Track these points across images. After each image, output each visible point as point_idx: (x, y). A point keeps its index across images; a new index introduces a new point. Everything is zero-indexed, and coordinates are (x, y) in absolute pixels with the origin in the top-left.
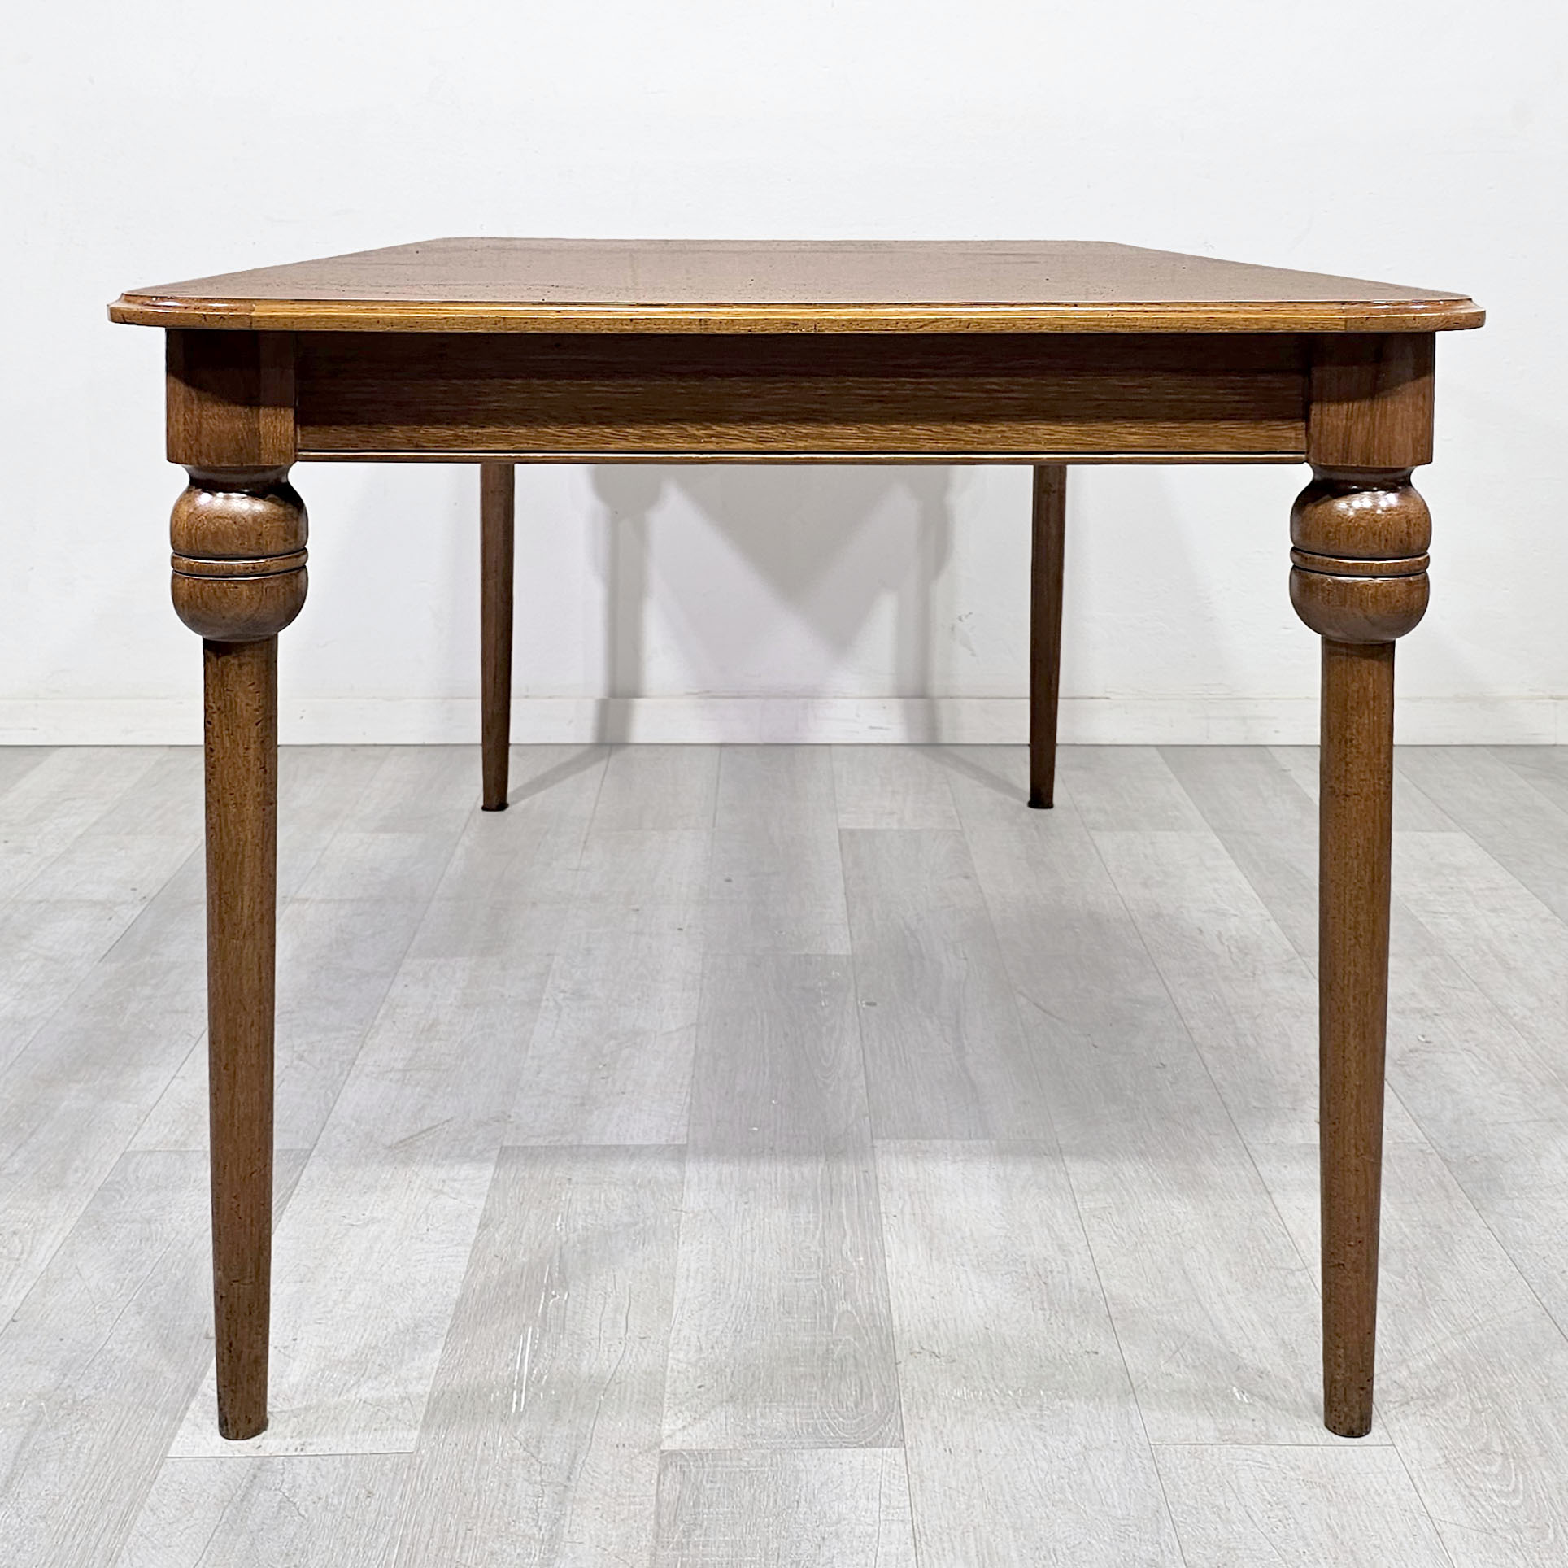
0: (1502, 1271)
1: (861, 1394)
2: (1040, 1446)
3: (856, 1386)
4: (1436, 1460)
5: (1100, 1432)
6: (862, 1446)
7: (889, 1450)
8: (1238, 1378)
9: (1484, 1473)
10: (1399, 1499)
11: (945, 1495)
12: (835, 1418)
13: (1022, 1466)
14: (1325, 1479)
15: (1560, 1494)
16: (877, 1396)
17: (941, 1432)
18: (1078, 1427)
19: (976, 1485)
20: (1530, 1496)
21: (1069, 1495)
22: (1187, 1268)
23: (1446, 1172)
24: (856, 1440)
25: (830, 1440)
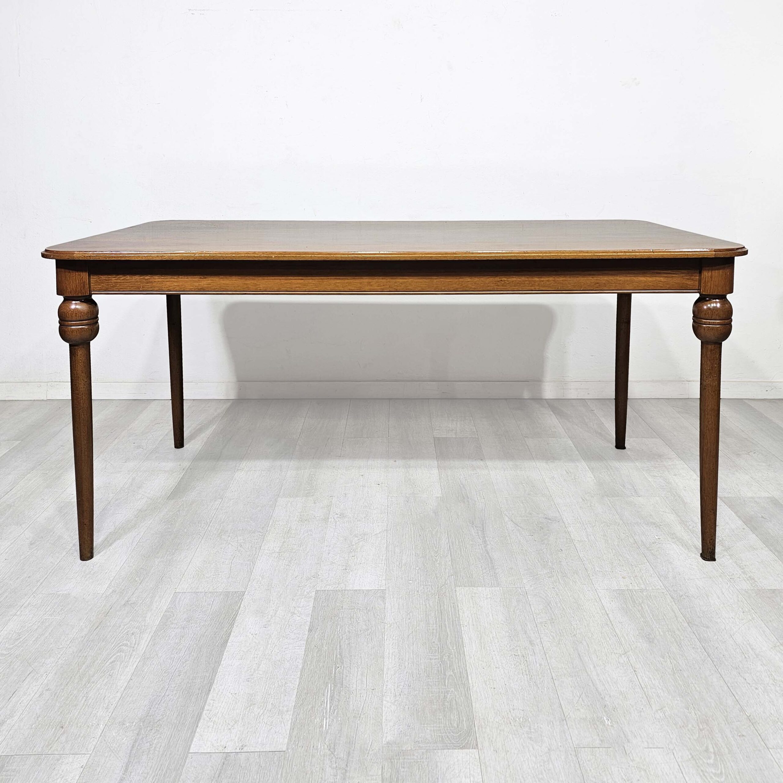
0: (701, 655)
1: (459, 720)
2: (531, 749)
3: (457, 715)
4: (688, 755)
5: (554, 741)
6: (461, 748)
7: (472, 750)
8: (605, 712)
9: (708, 763)
10: (676, 777)
11: (496, 775)
12: (449, 733)
13: (525, 759)
14: (645, 767)
15: (739, 775)
16: (466, 721)
17: (492, 741)
18: (545, 738)
19: (508, 770)
20: (727, 776)
21: (545, 775)
22: (580, 653)
23: (674, 604)
24: (459, 745)
25: (448, 745)
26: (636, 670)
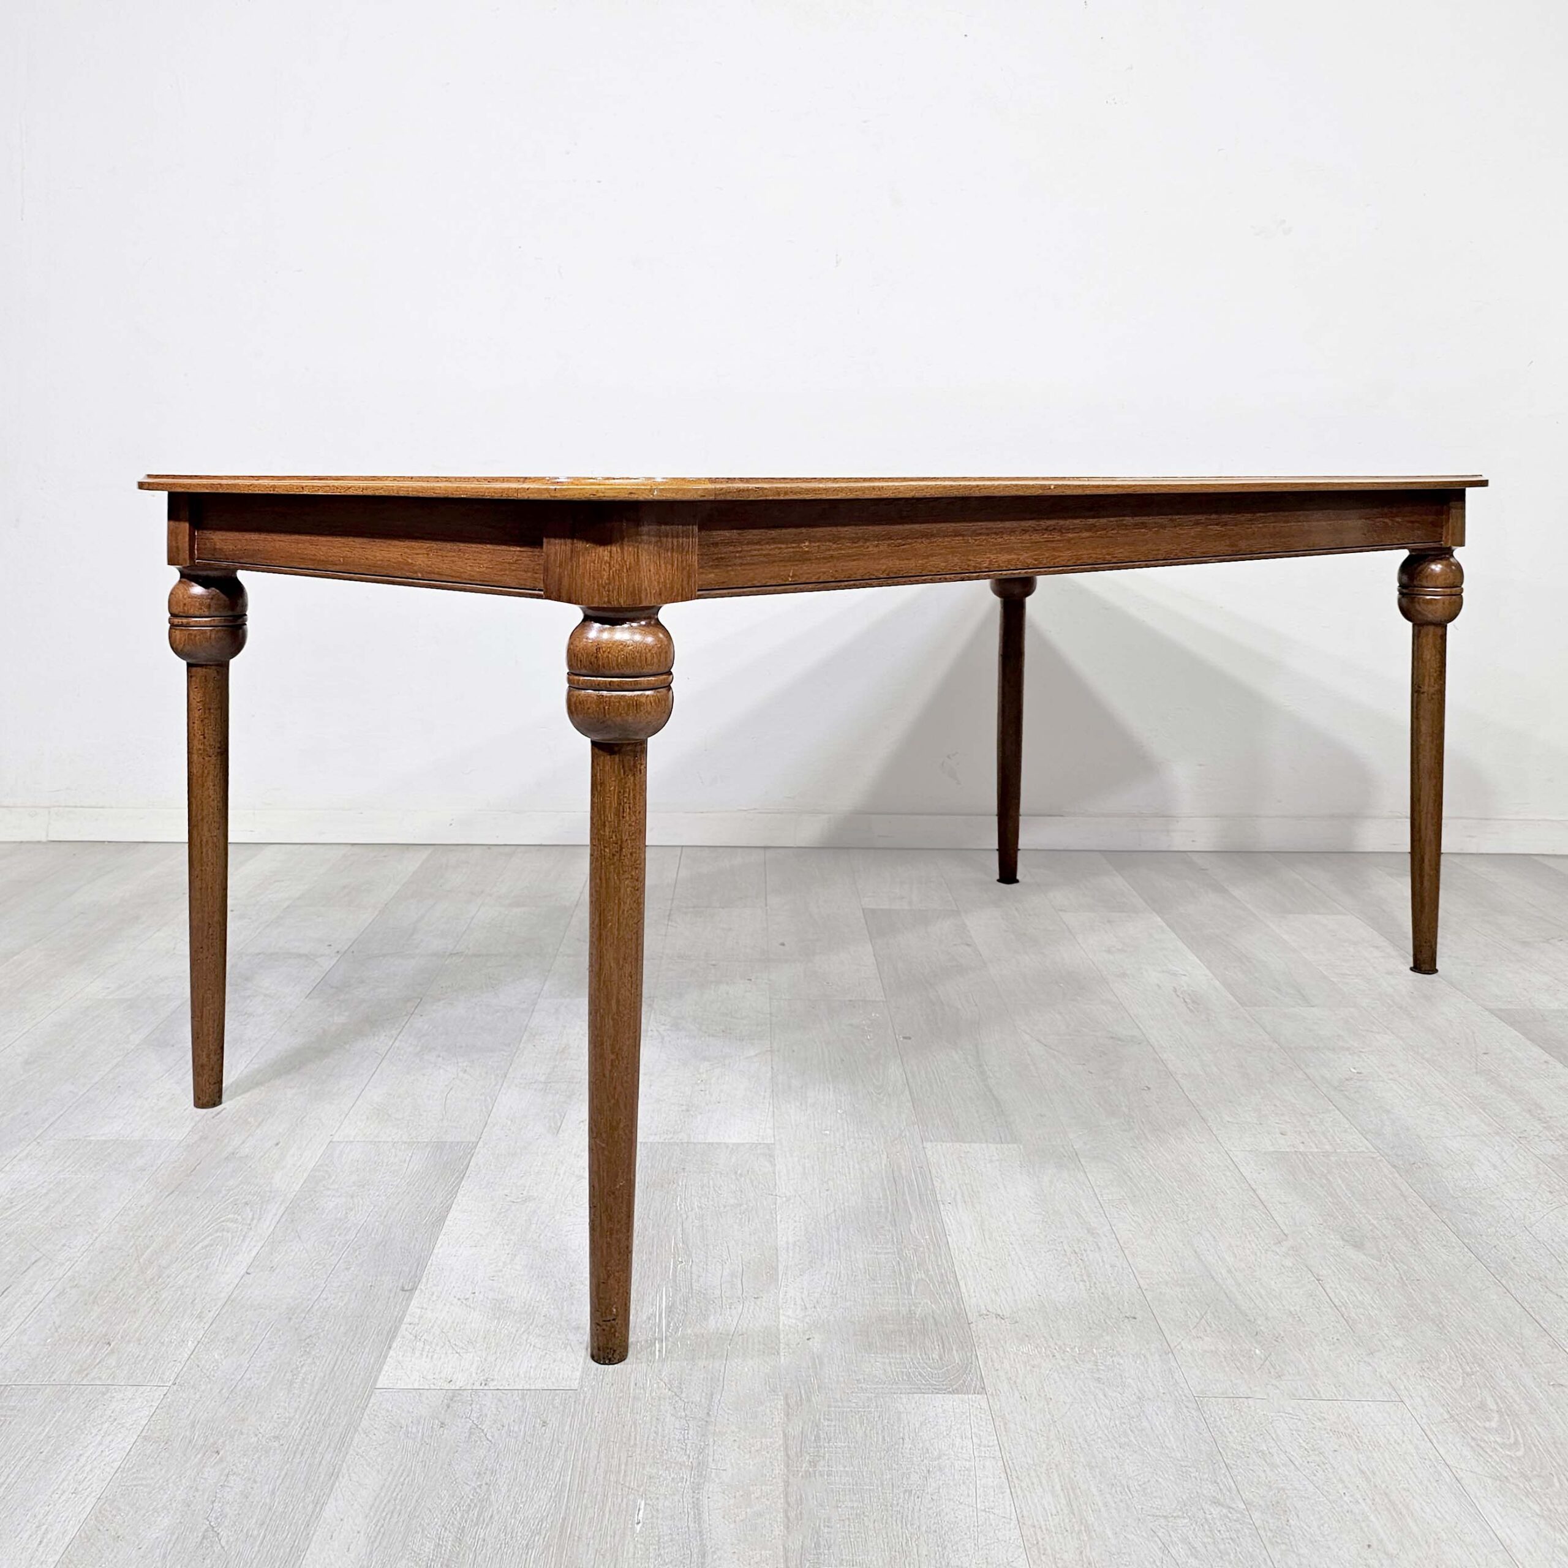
0: (1462, 1257)
1: (943, 1347)
2: (1100, 1396)
3: (938, 1341)
4: (1441, 1415)
5: (1150, 1385)
6: (950, 1393)
7: (974, 1396)
9: (1485, 1428)
10: (1417, 1448)
11: (1027, 1436)
12: (924, 1368)
13: (1088, 1412)
14: (1350, 1430)
15: (1556, 1447)
16: (957, 1351)
17: (1015, 1382)
18: (1130, 1380)
19: (1052, 1428)
20: (1530, 1449)
21: (1132, 1439)
22: (1198, 1250)
23: (1397, 1175)
24: (945, 1387)
25: (923, 1387)
26: (1321, 1278)
